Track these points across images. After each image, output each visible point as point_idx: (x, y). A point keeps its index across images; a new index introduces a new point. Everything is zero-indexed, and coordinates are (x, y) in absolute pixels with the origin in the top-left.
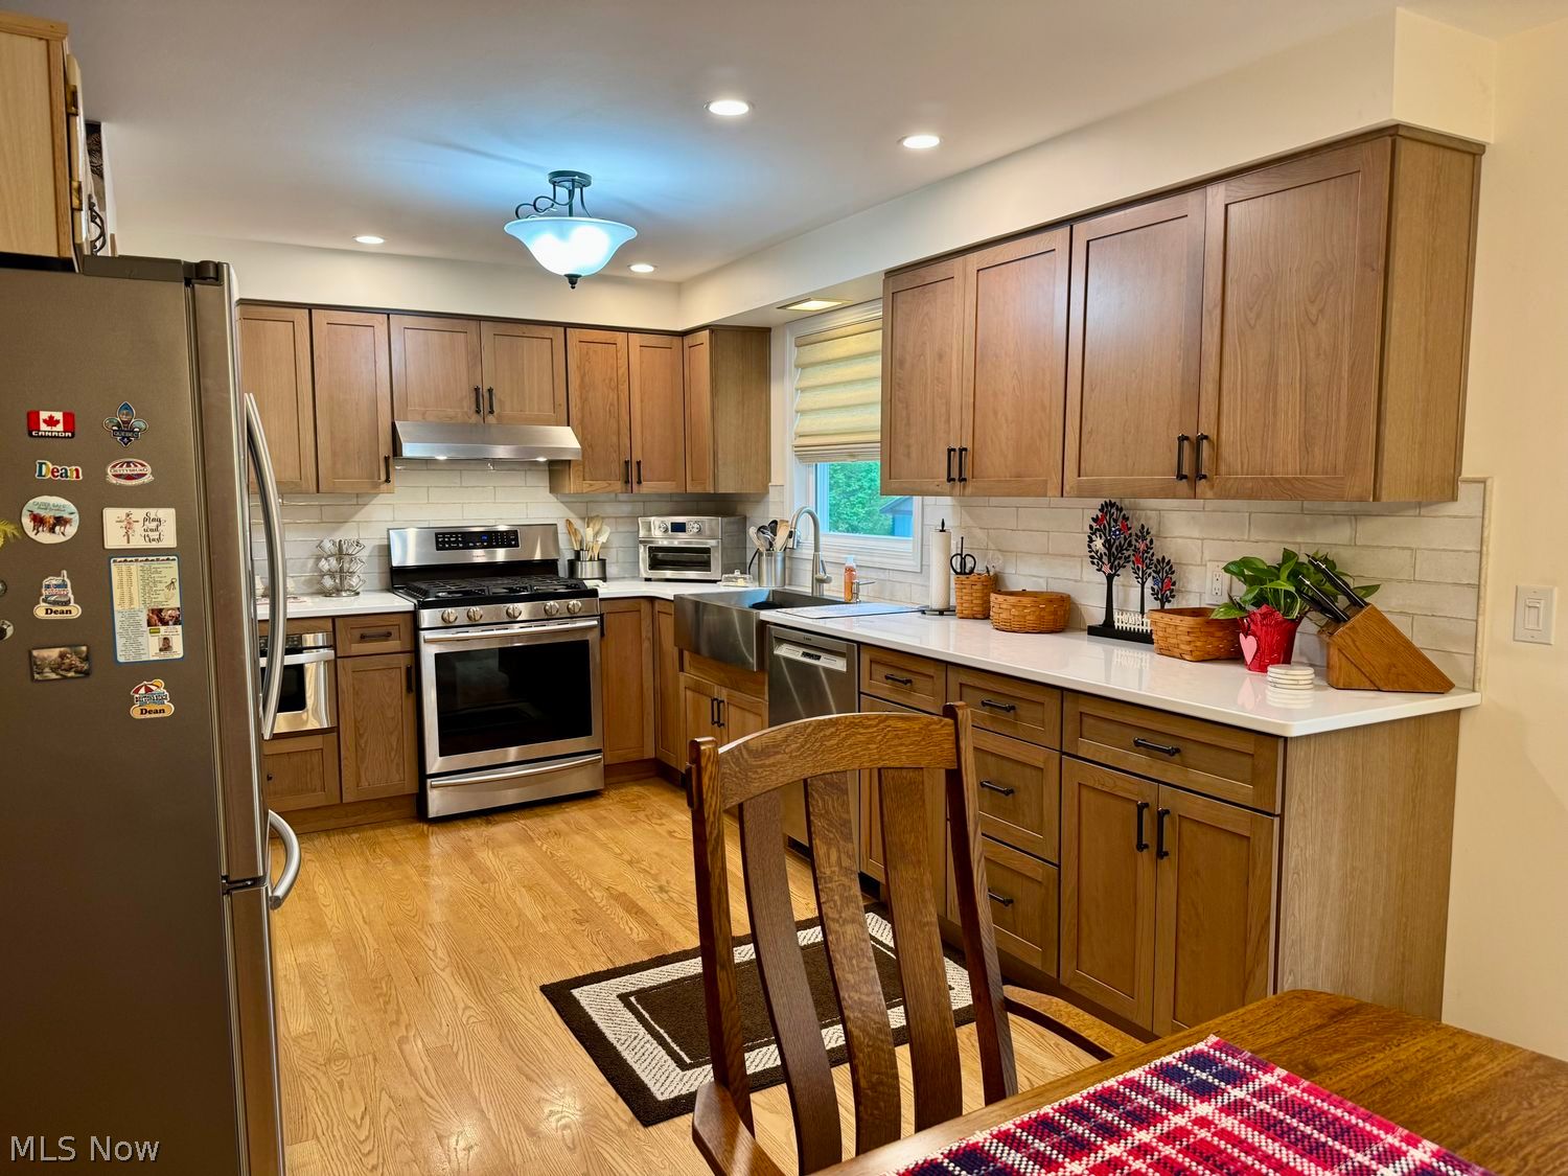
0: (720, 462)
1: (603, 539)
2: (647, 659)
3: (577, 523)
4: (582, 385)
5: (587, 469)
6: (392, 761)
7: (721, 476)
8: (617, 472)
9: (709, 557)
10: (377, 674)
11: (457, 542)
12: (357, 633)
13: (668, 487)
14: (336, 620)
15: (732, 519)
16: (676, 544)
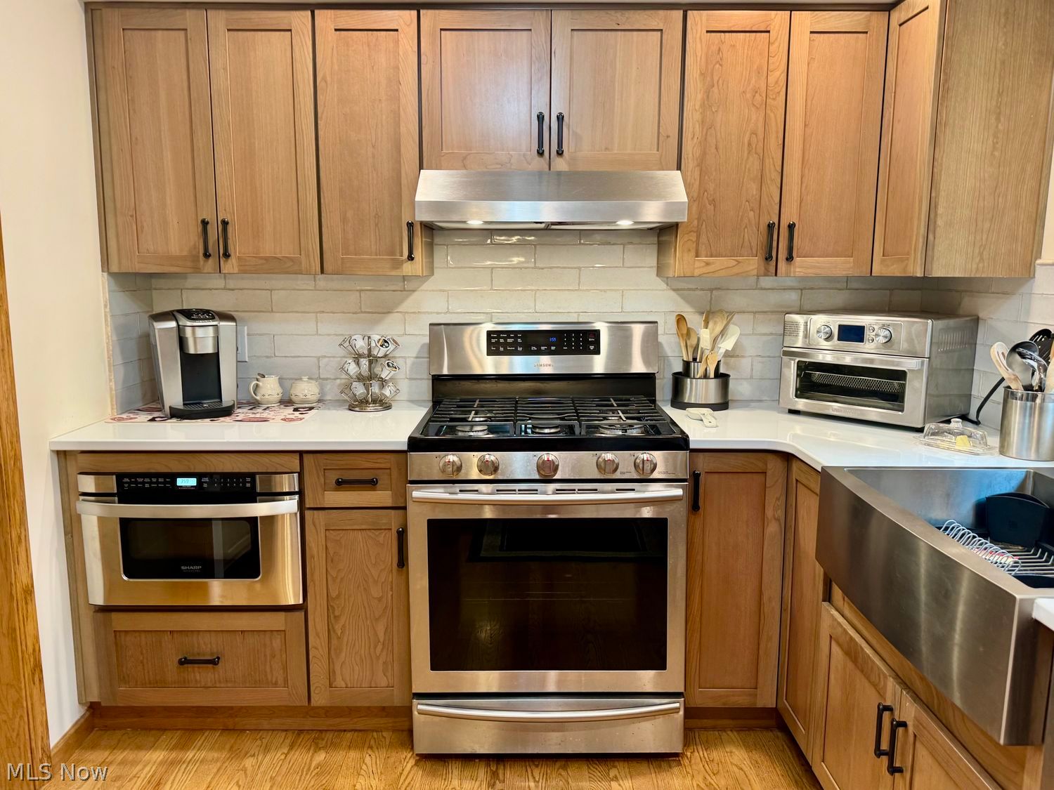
0: (940, 222)
1: (727, 344)
2: (773, 552)
3: (694, 320)
4: (706, 104)
5: (703, 239)
6: (378, 658)
7: (941, 247)
8: (754, 244)
9: (903, 386)
10: (359, 535)
11: (515, 344)
12: (333, 477)
13: (841, 266)
14: (305, 455)
15: (951, 322)
16: (848, 360)
